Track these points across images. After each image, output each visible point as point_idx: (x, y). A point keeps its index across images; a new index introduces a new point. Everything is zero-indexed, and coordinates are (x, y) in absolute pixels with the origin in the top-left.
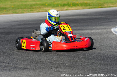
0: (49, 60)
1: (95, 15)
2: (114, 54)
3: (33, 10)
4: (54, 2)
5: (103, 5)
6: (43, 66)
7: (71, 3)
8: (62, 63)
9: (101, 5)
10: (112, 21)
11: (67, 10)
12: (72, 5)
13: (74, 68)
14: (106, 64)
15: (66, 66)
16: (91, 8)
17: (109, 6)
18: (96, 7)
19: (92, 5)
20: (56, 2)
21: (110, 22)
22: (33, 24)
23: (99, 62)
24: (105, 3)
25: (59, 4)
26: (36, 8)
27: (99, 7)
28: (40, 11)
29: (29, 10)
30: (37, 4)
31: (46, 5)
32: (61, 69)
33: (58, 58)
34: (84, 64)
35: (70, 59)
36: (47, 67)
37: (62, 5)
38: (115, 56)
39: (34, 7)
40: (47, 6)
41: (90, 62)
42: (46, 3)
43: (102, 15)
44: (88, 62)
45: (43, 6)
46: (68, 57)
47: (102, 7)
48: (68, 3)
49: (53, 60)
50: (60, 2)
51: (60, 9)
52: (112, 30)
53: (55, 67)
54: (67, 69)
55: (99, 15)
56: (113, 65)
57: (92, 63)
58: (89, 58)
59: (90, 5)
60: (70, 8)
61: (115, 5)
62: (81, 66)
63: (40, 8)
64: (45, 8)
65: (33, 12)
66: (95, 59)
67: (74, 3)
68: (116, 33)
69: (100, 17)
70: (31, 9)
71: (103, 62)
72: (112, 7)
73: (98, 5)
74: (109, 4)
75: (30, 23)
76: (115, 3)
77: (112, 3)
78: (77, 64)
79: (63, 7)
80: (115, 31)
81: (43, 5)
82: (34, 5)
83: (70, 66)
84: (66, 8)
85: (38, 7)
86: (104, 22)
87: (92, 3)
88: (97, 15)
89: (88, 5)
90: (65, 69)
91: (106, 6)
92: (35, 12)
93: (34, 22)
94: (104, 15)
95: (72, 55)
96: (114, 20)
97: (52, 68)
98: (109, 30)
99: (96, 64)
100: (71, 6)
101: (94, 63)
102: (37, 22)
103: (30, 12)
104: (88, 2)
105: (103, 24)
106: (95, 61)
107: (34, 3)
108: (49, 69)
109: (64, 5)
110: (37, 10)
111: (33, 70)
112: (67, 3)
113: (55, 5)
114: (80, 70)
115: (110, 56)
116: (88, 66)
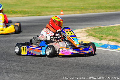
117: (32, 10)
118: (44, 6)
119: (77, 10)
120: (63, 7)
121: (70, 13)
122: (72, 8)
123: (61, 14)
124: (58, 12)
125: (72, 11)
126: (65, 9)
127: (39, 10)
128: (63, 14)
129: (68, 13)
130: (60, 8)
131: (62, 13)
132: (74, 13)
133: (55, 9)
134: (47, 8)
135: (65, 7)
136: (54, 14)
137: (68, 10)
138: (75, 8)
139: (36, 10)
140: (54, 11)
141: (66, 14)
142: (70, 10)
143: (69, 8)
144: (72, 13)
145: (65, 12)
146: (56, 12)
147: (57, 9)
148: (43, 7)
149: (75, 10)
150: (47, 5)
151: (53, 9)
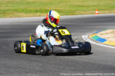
0: (20, 65)
1: (66, 22)
2: (84, 60)
3: (6, 15)
4: (27, 8)
5: (75, 12)
6: (14, 71)
7: (44, 10)
8: (32, 68)
9: (72, 13)
10: (83, 28)
11: (39, 16)
12: (44, 11)
13: (45, 74)
14: (76, 70)
15: (37, 71)
16: (63, 15)
17: (80, 13)
18: (68, 14)
19: (64, 12)
20: (28, 8)
21: (81, 29)
22: (6, 29)
23: (69, 68)
24: (76, 10)
25: (32, 10)
26: (9, 13)
27: (71, 14)
28: (13, 16)
29: (2, 15)
30: (10, 10)
31: (19, 10)
32: (31, 74)
33: (29, 63)
34: (55, 69)
35: (41, 64)
36: (18, 72)
37: (35, 11)
38: (85, 63)
39: (7, 12)
40: (20, 12)
41: (61, 68)
42: (18, 9)
43: (74, 22)
44: (59, 68)
45: (15, 12)
46: (39, 63)
47: (74, 15)
48: (41, 10)
49: (24, 65)
50: (32, 8)
51: (32, 15)
52: (83, 37)
53: (25, 72)
54: (38, 74)
55: (71, 22)
56: (82, 71)
57: (62, 68)
58: (59, 64)
59: (62, 12)
60: (42, 14)
61: (86, 13)
62: (51, 72)
63: (13, 13)
64: (18, 14)
65: (5, 18)
66: (65, 65)
67: (47, 9)
68: (87, 39)
69: (71, 23)
70: (4, 15)
71: (73, 68)
72: (83, 14)
73: (70, 12)
74: (81, 11)
75: (3, 28)
76: (87, 11)
77: (83, 10)
78: (48, 70)
79: (36, 13)
80: (85, 38)
81: (15, 10)
82: (7, 10)
83: (41, 72)
84: (38, 14)
85: (11, 13)
86: (75, 29)
87: (64, 10)
88: (68, 22)
89: (60, 12)
90: (35, 74)
91: (77, 13)
92: (8, 18)
93: (6, 27)
94: (75, 22)
95: (44, 60)
96: (85, 27)
97: (23, 73)
98: (80, 37)
99: (66, 70)
100: (44, 13)
101: (64, 68)
102: (9, 27)
103: (3, 18)
104: (60, 9)
105: (74, 31)
106: (65, 67)
107: (7, 8)
108: (20, 74)
109: (37, 11)
110: (10, 16)
111: (3, 75)
112: (39, 10)
113: (28, 11)
114: (50, 75)
115: (80, 62)
116: (59, 71)
117: (66, 9)
118: (80, 5)
119: (114, 9)
120: (100, 6)
121: (106, 12)
122: (109, 6)
123: (96, 14)
124: (93, 11)
125: (108, 10)
126: (102, 8)
127: (74, 9)
128: (98, 14)
129: (104, 12)
130: (96, 7)
131: (97, 12)
132: (111, 13)
133: (91, 8)
134: (82, 6)
135: (101, 6)
136: (89, 13)
137: (104, 9)
138: (112, 7)
139: (70, 9)
140: (90, 10)
141: (101, 14)
142: (106, 9)
143: (105, 7)
144: (108, 12)
145: (101, 12)
146: (91, 11)
147: (93, 8)
148: (78, 6)
149: (112, 10)
150: (82, 4)
151: (88, 8)
